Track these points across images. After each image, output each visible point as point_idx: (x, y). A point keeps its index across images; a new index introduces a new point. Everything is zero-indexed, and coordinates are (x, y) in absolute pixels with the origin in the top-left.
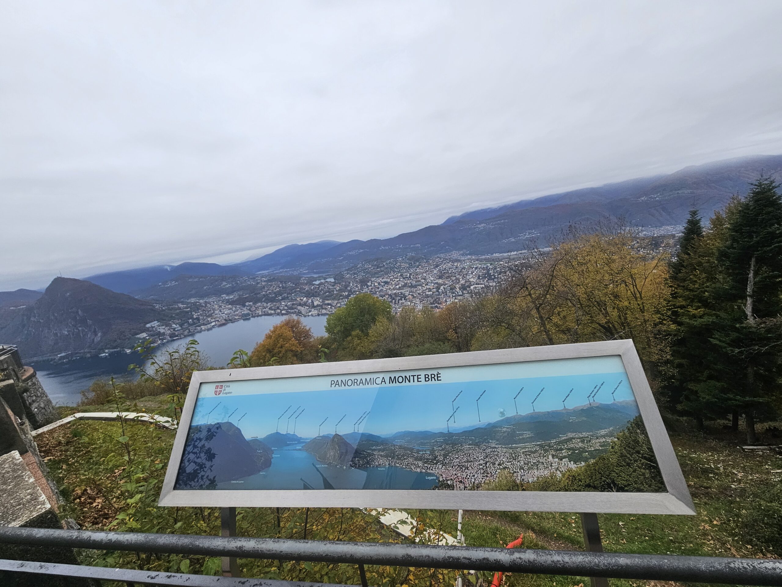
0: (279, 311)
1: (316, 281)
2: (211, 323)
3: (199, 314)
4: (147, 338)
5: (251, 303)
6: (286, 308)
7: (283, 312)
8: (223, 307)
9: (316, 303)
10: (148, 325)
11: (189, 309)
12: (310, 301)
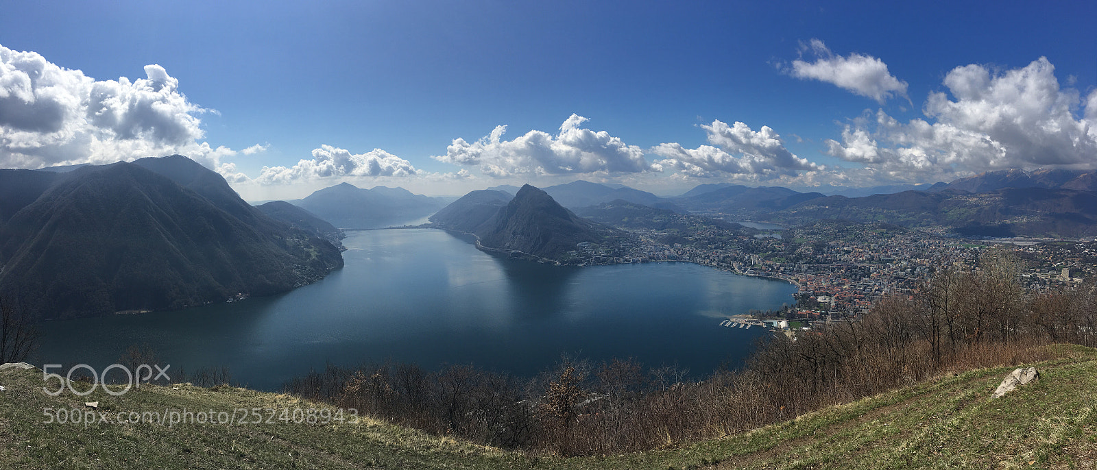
1: (758, 234)
5: (680, 245)
11: (618, 237)
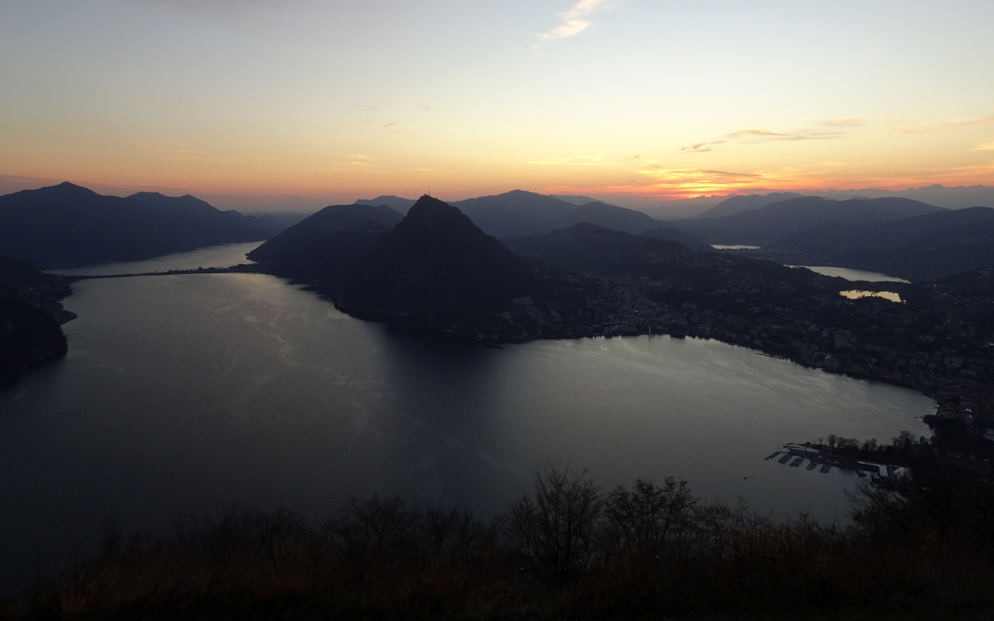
0: (748, 337)
1: (849, 290)
2: (614, 325)
3: (596, 302)
4: (511, 322)
5: (694, 306)
6: (765, 335)
7: (756, 342)
8: (639, 300)
9: (839, 343)
10: (516, 301)
11: (582, 289)
12: (825, 334)
